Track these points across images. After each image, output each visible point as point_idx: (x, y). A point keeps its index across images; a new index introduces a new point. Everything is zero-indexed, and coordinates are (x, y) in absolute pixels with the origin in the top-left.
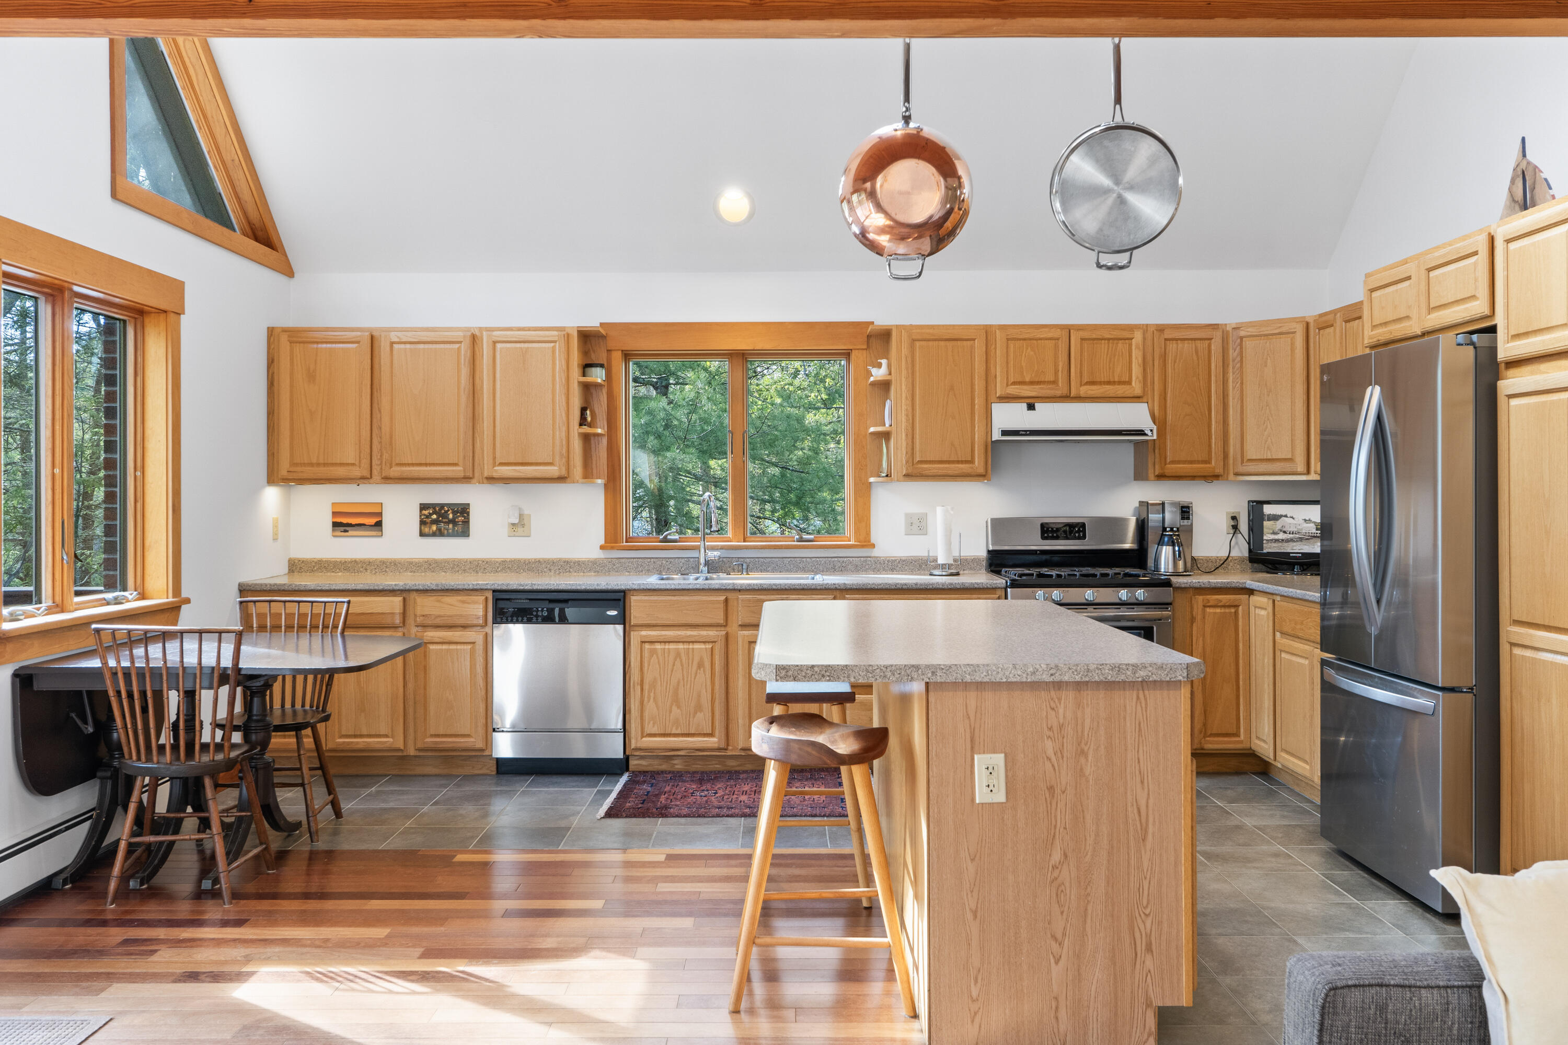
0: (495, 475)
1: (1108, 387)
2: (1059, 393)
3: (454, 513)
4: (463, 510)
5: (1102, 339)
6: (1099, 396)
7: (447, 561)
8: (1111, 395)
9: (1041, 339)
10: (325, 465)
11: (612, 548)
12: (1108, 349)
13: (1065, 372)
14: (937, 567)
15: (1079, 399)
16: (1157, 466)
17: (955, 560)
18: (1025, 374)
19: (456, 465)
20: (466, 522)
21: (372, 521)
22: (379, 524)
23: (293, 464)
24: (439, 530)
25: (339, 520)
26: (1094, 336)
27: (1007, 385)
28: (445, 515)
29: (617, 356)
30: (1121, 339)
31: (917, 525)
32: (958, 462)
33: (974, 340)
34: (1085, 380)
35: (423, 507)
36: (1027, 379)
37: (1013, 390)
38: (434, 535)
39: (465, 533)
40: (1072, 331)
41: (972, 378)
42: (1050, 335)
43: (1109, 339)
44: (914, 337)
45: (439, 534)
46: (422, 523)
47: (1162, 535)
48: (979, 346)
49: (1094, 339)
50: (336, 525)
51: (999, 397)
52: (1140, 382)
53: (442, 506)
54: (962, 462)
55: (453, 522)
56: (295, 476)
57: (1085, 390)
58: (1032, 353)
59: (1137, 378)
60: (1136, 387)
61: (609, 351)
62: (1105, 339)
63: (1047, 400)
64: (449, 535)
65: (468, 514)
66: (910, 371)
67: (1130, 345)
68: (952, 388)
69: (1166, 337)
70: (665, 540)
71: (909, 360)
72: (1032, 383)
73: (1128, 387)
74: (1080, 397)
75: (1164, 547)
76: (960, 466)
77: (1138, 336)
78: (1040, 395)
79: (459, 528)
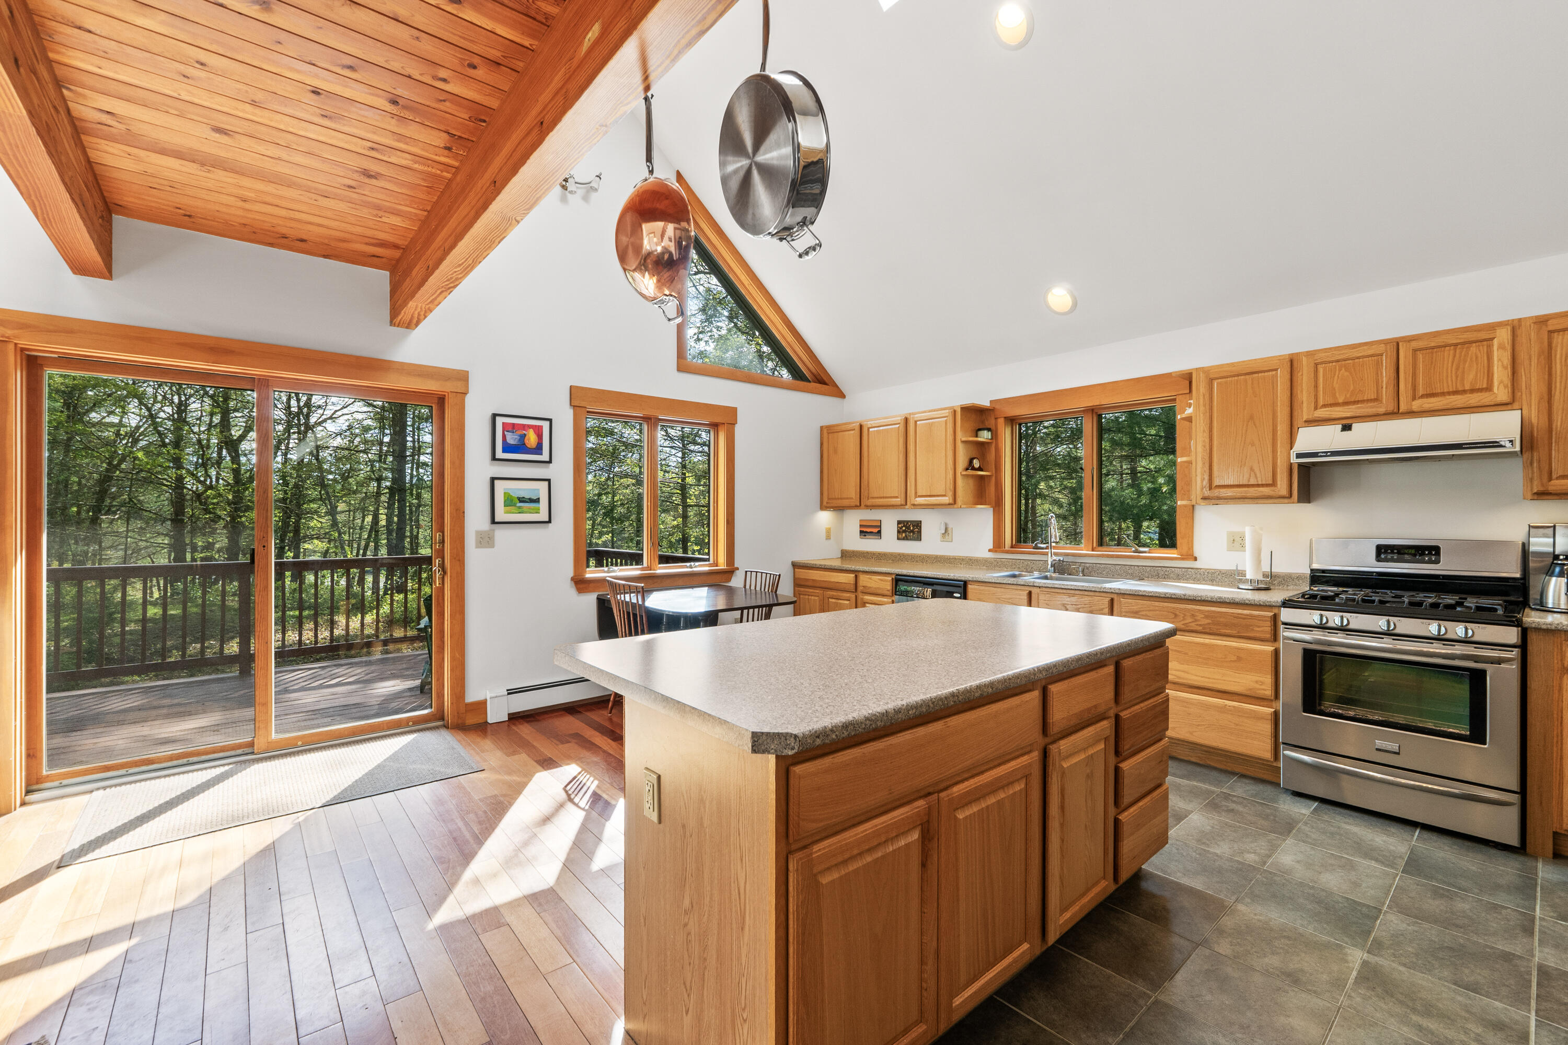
0: (916, 503)
1: (1453, 398)
2: (1382, 410)
3: (913, 526)
4: (918, 524)
5: (1445, 346)
6: (1440, 408)
7: (908, 555)
8: (1459, 406)
9: (1358, 358)
10: (841, 499)
11: (996, 551)
12: (1454, 356)
13: (1391, 388)
14: (1246, 581)
15: (1411, 414)
16: (1535, 483)
17: (1265, 575)
18: (1337, 395)
19: (897, 497)
20: (920, 532)
21: (876, 530)
22: (879, 532)
23: (829, 499)
24: (906, 536)
25: (862, 529)
26: (1433, 344)
27: (1316, 408)
28: (909, 528)
29: (1001, 421)
30: (1475, 342)
31: (1237, 542)
32: (1258, 486)
33: (1276, 370)
34: (1421, 391)
35: (899, 522)
36: (1341, 401)
37: (1322, 413)
38: (903, 539)
39: (919, 538)
40: (1401, 344)
41: (1274, 404)
42: (1370, 352)
43: (1456, 345)
44: (1212, 376)
45: (906, 538)
46: (898, 532)
47: (1553, 563)
48: (1282, 377)
49: (1433, 348)
50: (861, 532)
51: (1306, 421)
52: (1506, 387)
53: (908, 522)
54: (1263, 485)
55: (913, 531)
56: (832, 505)
57: (1416, 405)
58: (1346, 374)
59: (1501, 382)
60: (1501, 393)
61: (996, 419)
62: (1450, 345)
63: (1368, 419)
64: (911, 540)
65: (921, 527)
66: (1208, 407)
67: (1490, 347)
68: (1251, 418)
69: (1551, 328)
70: (1036, 547)
71: (1207, 396)
72: (1346, 403)
73: (1487, 394)
74: (1414, 412)
75: (1554, 579)
76: (1261, 489)
77: (1503, 336)
78: (1357, 415)
79: (915, 536)
